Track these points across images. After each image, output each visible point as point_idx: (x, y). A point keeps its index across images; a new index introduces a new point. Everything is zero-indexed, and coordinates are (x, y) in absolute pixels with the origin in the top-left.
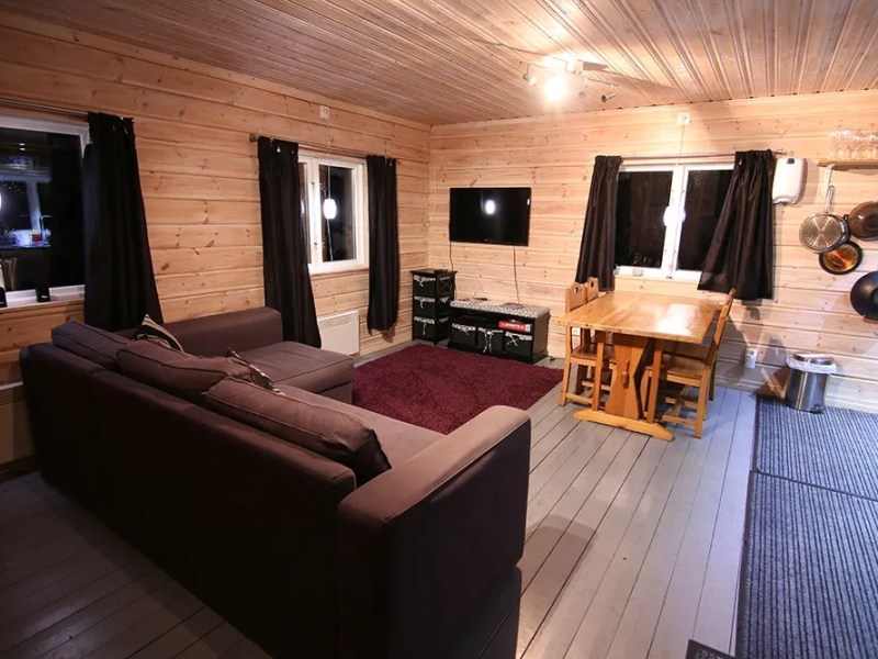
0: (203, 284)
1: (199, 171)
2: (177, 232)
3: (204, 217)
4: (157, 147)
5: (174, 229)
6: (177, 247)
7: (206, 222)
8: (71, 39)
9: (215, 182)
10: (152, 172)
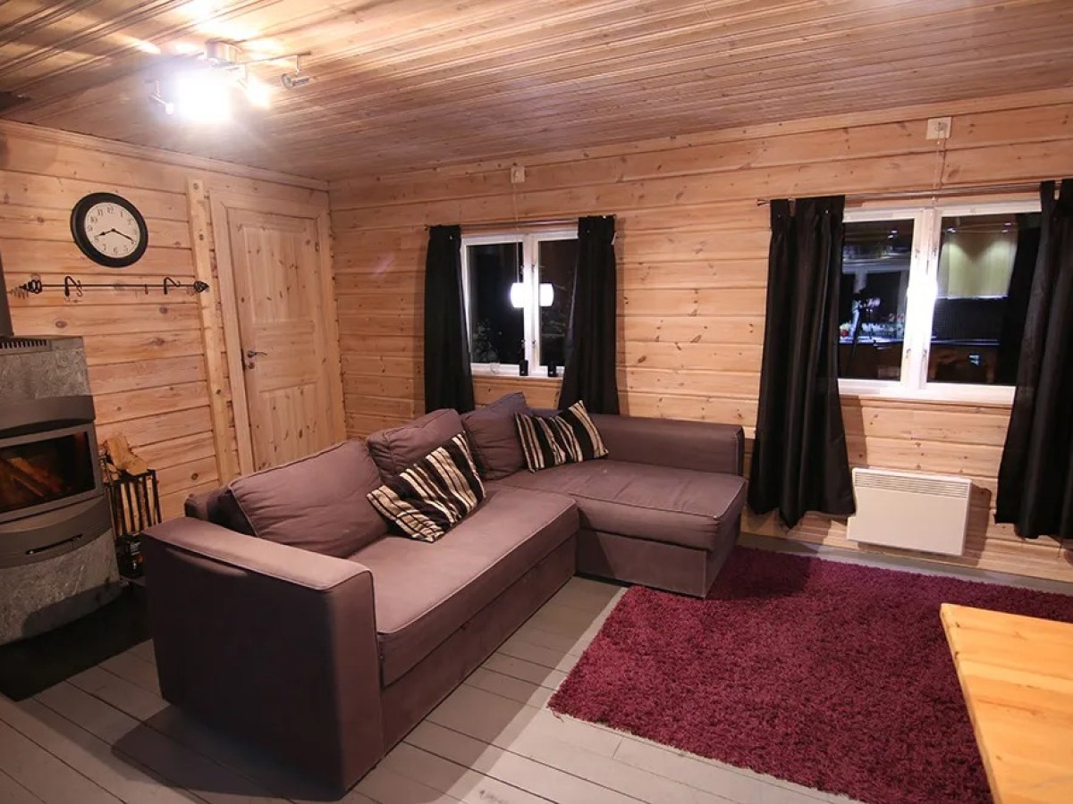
0: (682, 384)
1: (693, 256)
2: (659, 324)
3: (691, 308)
4: (646, 238)
5: (657, 321)
6: (657, 340)
7: (694, 314)
8: (582, 157)
9: (711, 267)
10: (641, 263)
